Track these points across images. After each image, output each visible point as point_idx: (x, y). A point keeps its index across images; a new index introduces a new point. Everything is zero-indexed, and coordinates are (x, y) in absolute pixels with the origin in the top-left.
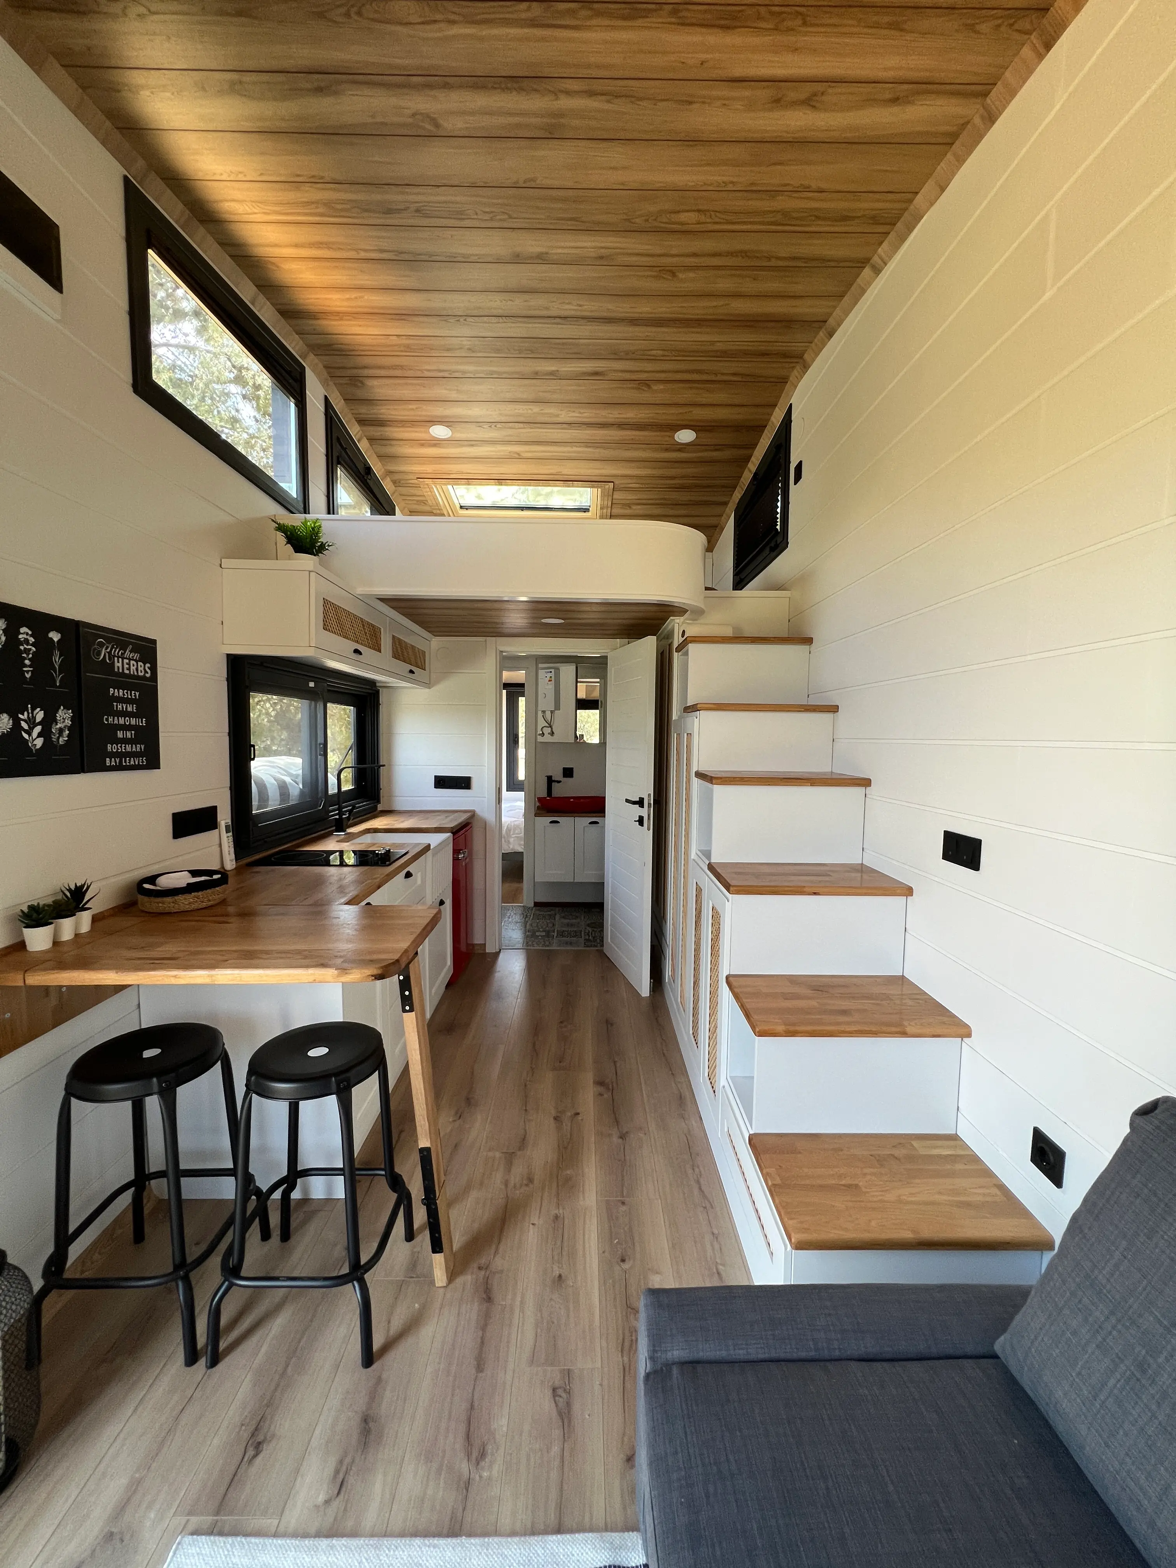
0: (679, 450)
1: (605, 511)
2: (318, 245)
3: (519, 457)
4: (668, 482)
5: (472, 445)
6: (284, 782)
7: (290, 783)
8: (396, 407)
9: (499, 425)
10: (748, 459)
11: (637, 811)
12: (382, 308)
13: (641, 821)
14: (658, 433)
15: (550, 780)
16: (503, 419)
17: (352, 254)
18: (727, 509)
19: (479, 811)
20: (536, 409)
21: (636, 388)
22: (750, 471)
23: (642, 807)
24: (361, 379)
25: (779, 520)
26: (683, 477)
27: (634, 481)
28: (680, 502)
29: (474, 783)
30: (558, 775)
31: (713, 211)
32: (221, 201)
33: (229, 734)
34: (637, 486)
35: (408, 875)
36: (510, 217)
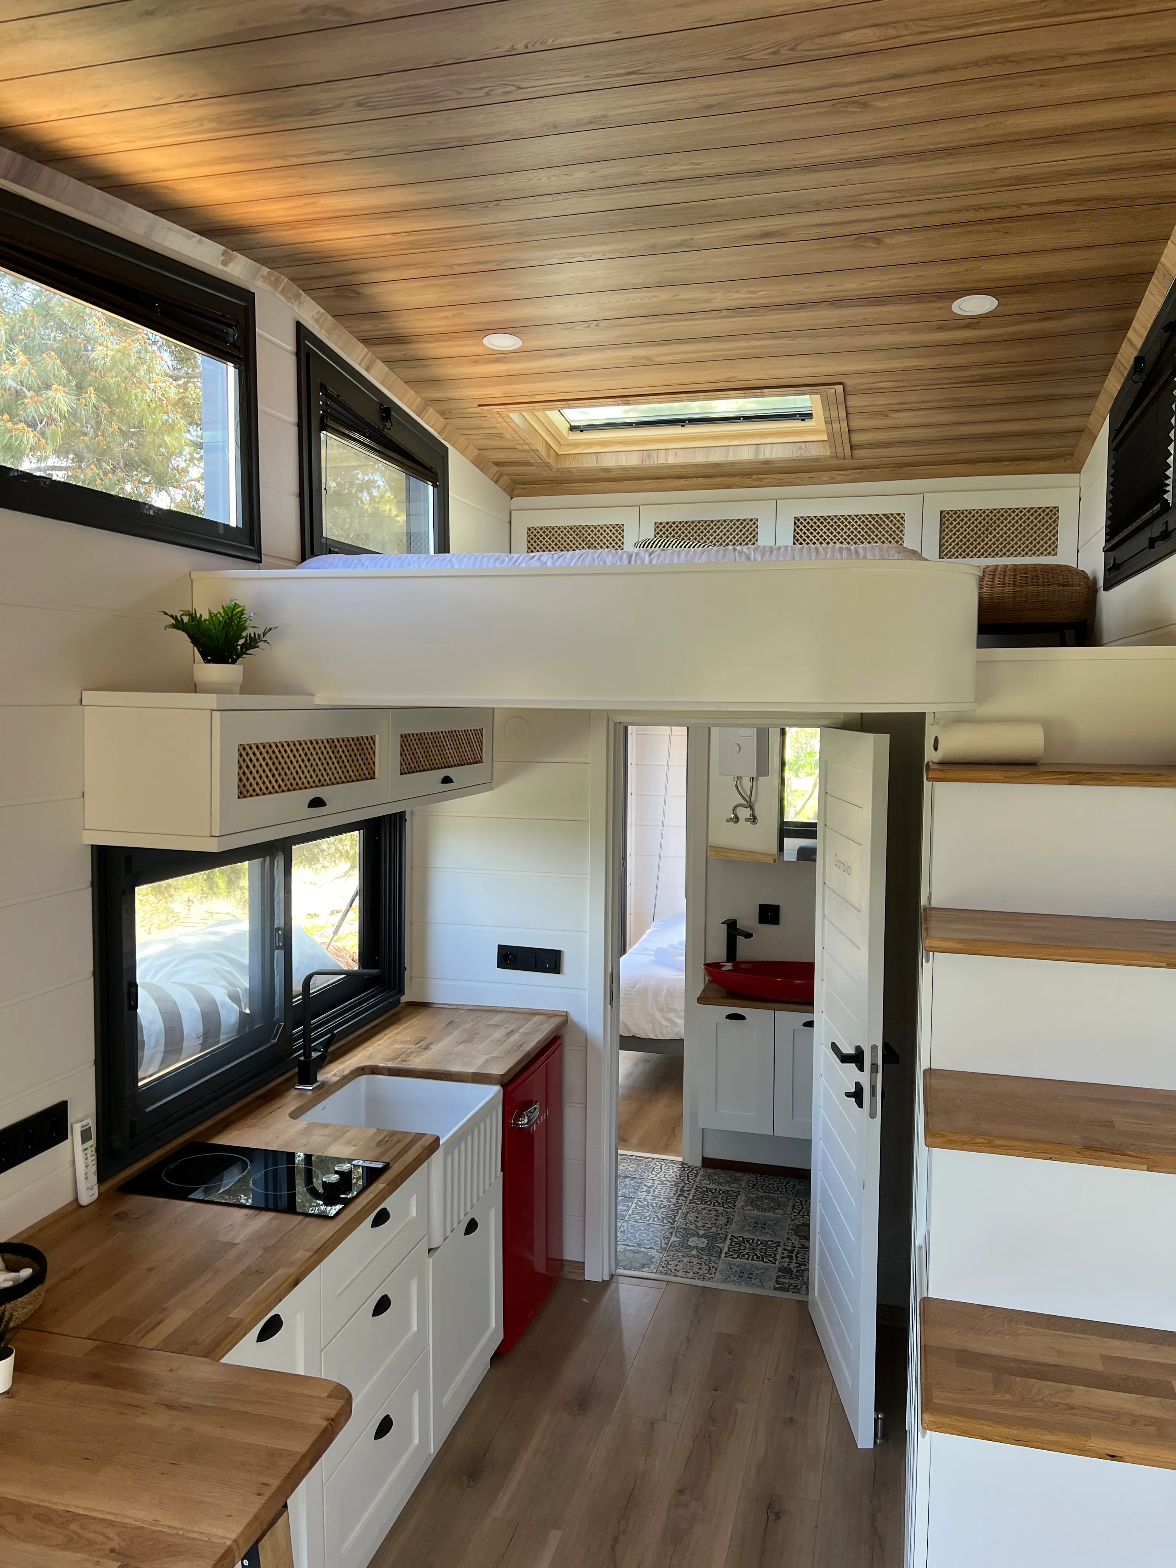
0: (968, 326)
1: (836, 426)
2: (223, 161)
3: (651, 363)
4: (953, 374)
5: (562, 355)
6: (214, 1003)
7: (224, 1004)
8: (418, 317)
9: (603, 324)
10: (1126, 325)
11: (850, 1075)
12: (350, 210)
13: (857, 1095)
14: (913, 306)
15: (733, 929)
16: (608, 315)
17: (280, 163)
18: (1097, 404)
19: (574, 1016)
20: (664, 295)
21: (853, 247)
22: (1132, 344)
23: (861, 1069)
24: (354, 288)
25: (1170, 482)
26: (985, 365)
27: (884, 378)
28: (989, 401)
29: (567, 962)
30: (748, 919)
31: (911, 20)
32: (64, 139)
33: (94, 972)
34: (890, 384)
35: (382, 1218)
36: (519, 88)
